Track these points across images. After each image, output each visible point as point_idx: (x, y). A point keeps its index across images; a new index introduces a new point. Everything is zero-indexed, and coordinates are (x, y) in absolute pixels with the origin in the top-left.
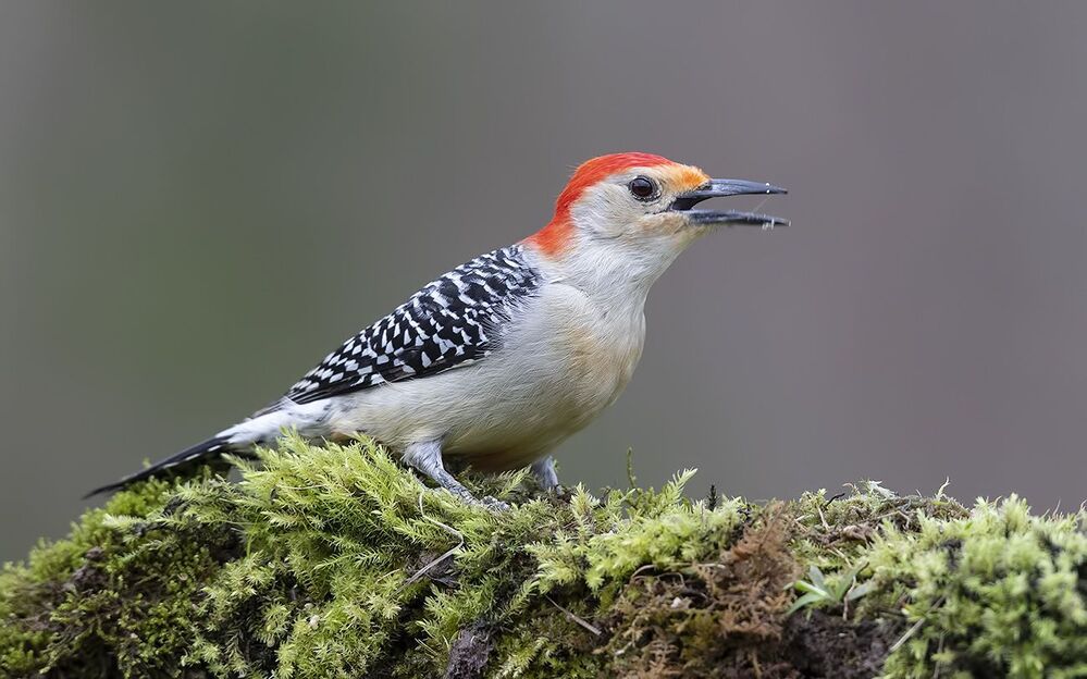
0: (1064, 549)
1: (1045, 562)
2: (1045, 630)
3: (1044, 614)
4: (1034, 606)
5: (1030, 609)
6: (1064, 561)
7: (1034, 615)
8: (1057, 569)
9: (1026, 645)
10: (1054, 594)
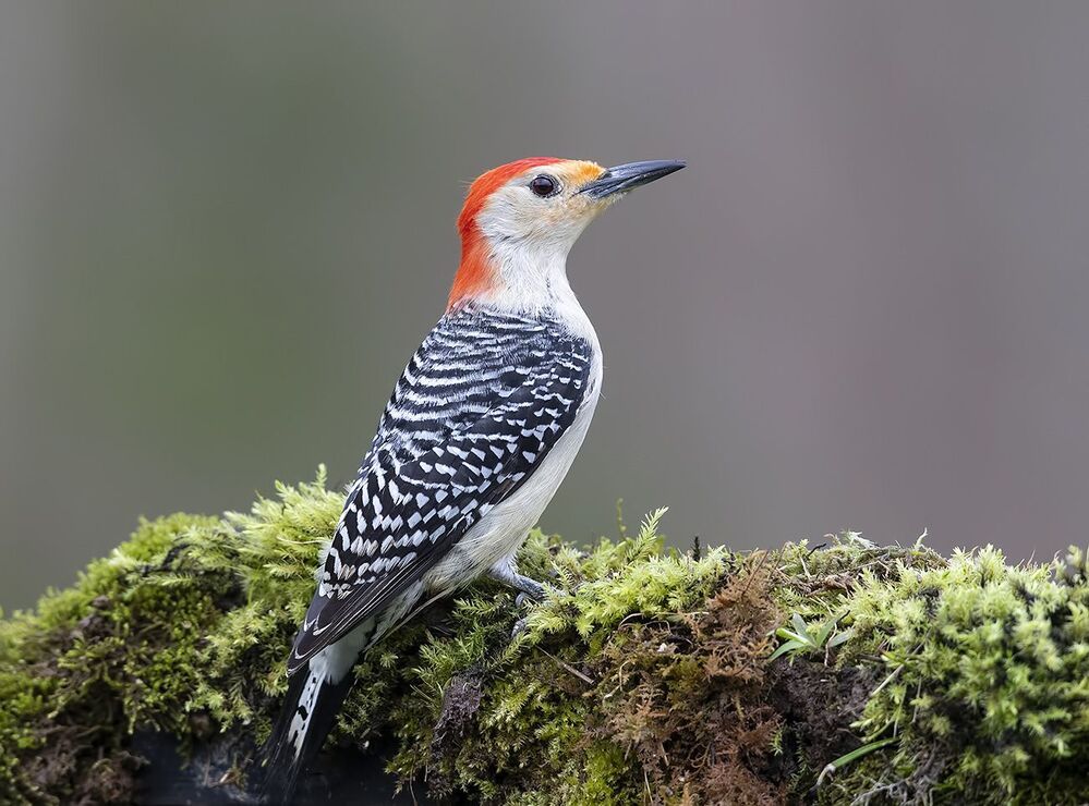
0: (1038, 598)
1: (1020, 610)
2: (1020, 675)
3: (1019, 660)
4: (1009, 653)
5: (1005, 656)
6: (1038, 609)
7: (1009, 661)
8: (1031, 618)
9: (1001, 690)
10: (1028, 641)
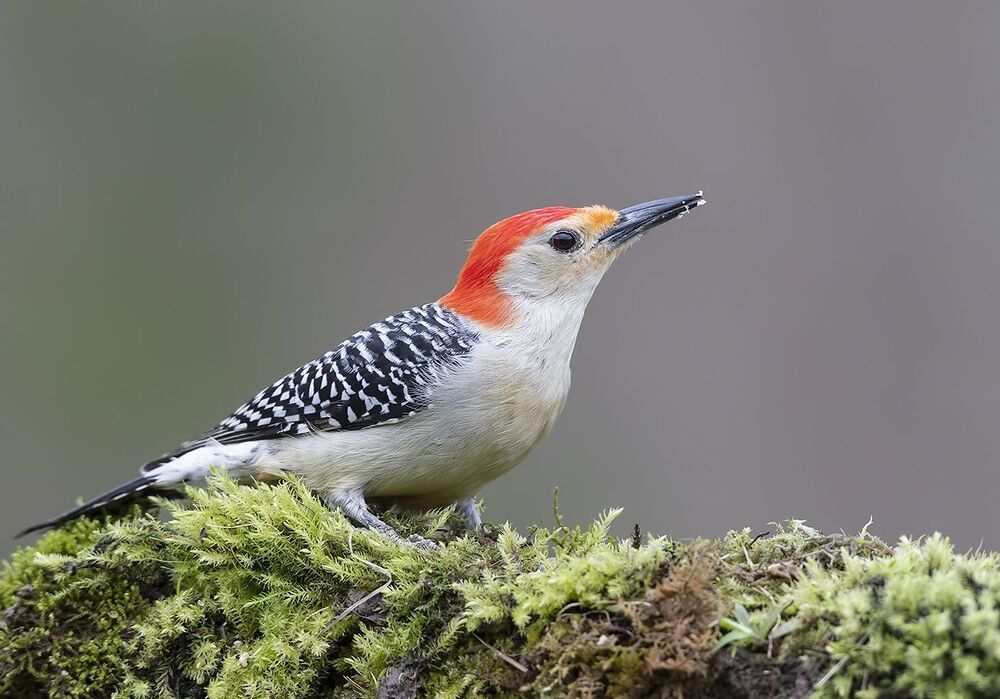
0: (986, 587)
1: (967, 599)
2: (968, 667)
3: (967, 652)
4: (957, 644)
5: (953, 647)
6: (987, 599)
7: (957, 653)
8: (979, 607)
9: (949, 682)
10: (976, 632)
